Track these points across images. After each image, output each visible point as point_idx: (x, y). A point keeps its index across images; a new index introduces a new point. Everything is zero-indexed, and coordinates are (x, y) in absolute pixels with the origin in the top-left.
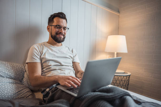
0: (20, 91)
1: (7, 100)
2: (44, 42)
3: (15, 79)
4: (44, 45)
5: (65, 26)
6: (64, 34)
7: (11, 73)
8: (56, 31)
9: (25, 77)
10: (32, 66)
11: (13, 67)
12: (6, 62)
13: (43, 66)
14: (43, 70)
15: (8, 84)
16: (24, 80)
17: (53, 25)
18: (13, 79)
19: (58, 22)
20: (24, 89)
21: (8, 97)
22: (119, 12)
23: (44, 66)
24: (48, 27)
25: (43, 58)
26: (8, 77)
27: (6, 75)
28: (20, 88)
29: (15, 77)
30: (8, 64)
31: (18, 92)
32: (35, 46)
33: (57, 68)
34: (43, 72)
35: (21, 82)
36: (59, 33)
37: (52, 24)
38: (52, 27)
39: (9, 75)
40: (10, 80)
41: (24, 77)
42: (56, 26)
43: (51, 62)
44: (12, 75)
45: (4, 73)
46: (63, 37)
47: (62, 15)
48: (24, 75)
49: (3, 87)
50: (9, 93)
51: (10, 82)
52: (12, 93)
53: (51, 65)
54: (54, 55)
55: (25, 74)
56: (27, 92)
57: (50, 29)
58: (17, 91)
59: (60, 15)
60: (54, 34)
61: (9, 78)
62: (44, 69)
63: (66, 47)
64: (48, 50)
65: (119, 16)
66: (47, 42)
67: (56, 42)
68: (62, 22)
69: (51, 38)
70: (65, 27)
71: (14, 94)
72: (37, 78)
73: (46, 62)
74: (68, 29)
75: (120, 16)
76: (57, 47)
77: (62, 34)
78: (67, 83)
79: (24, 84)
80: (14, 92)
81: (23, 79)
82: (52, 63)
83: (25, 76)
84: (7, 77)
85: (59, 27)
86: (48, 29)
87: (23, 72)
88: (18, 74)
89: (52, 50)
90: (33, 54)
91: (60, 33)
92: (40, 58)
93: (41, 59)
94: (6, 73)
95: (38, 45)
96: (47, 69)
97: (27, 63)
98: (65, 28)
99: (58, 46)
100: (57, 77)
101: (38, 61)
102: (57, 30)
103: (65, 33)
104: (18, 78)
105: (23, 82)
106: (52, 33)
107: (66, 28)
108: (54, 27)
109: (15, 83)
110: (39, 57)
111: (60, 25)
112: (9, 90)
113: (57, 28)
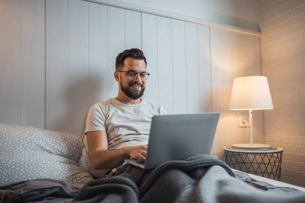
0: (75, 175)
1: (56, 181)
2: (111, 99)
4: (111, 103)
5: (143, 70)
6: (141, 83)
7: (63, 148)
8: (128, 80)
9: (83, 155)
10: (93, 137)
11: (65, 140)
12: (56, 132)
13: (110, 137)
14: (109, 143)
15: (59, 163)
16: (82, 159)
17: (123, 70)
18: (66, 157)
20: (81, 172)
22: (259, 30)
23: (112, 137)
24: (116, 74)
25: (109, 124)
26: (59, 153)
27: (56, 151)
28: (75, 170)
29: (68, 153)
30: (57, 135)
31: (72, 176)
32: (97, 106)
33: (131, 138)
34: (110, 146)
35: (77, 162)
37: (122, 68)
38: (123, 73)
39: (59, 151)
40: (62, 158)
41: (81, 155)
42: (128, 72)
43: (121, 129)
44: (65, 151)
45: (53, 147)
46: (140, 89)
48: (82, 152)
49: (52, 166)
50: (60, 176)
51: (62, 161)
52: (64, 176)
53: (121, 135)
54: (127, 118)
55: (84, 150)
57: (119, 76)
58: (71, 174)
59: (134, 53)
60: (125, 84)
61: (59, 155)
62: (112, 142)
63: (148, 104)
64: (116, 111)
65: (260, 37)
66: (116, 99)
67: (129, 98)
68: (138, 65)
69: (122, 91)
70: (144, 72)
71: (67, 178)
72: (100, 154)
73: (113, 129)
74: (149, 74)
75: (261, 39)
76: (132, 105)
77: (139, 84)
78: (140, 154)
79: (81, 165)
80: (67, 174)
81: (80, 158)
82: (123, 132)
83: (84, 153)
84: (57, 154)
86: (116, 76)
87: (81, 147)
88: (72, 149)
89: (123, 111)
90: (93, 118)
91: (136, 83)
92: (105, 124)
93: (106, 126)
94: (56, 147)
95: (100, 104)
96: (116, 141)
97: (86, 133)
98: (142, 74)
99: (134, 103)
100: (128, 148)
101: (102, 129)
102: (130, 78)
103: (144, 81)
104: (73, 155)
105: (81, 162)
106: (123, 83)
107: (144, 74)
108: (125, 73)
109: (69, 163)
110: (103, 123)
111: (135, 70)
112: (59, 172)
113: (131, 75)
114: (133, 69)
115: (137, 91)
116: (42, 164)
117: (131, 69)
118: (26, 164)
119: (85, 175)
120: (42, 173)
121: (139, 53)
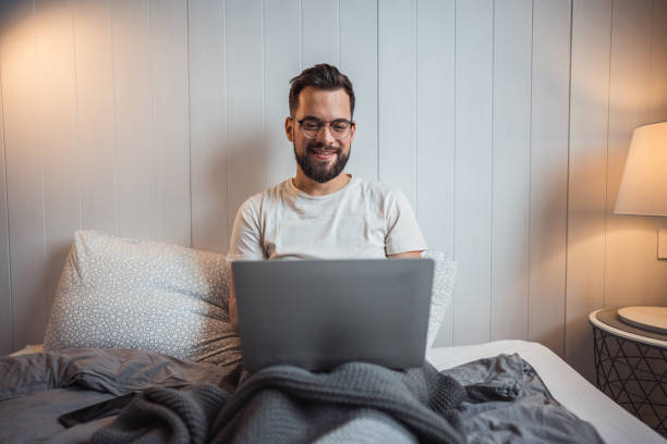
0: (210, 342)
3: (210, 302)
5: (336, 115)
6: (336, 145)
8: (304, 138)
17: (297, 117)
18: (205, 301)
19: (311, 104)
20: (224, 338)
21: (179, 351)
24: (289, 125)
28: (214, 333)
29: (212, 293)
31: (206, 343)
36: (315, 147)
37: (296, 112)
38: (296, 124)
42: (301, 122)
46: (332, 159)
47: (323, 77)
51: (195, 309)
52: (190, 342)
56: (231, 349)
58: (203, 340)
60: (300, 150)
68: (324, 104)
70: (340, 121)
71: (194, 347)
80: (196, 340)
85: (314, 122)
86: (288, 130)
91: (321, 145)
92: (262, 244)
102: (308, 135)
103: (343, 140)
106: (297, 146)
107: (342, 124)
109: (207, 316)
111: (318, 116)
112: (183, 333)
113: (309, 127)
114: (314, 115)
115: (325, 163)
116: (156, 315)
117: (308, 114)
118: (132, 312)
119: (231, 346)
120: (152, 333)
121: (328, 75)
